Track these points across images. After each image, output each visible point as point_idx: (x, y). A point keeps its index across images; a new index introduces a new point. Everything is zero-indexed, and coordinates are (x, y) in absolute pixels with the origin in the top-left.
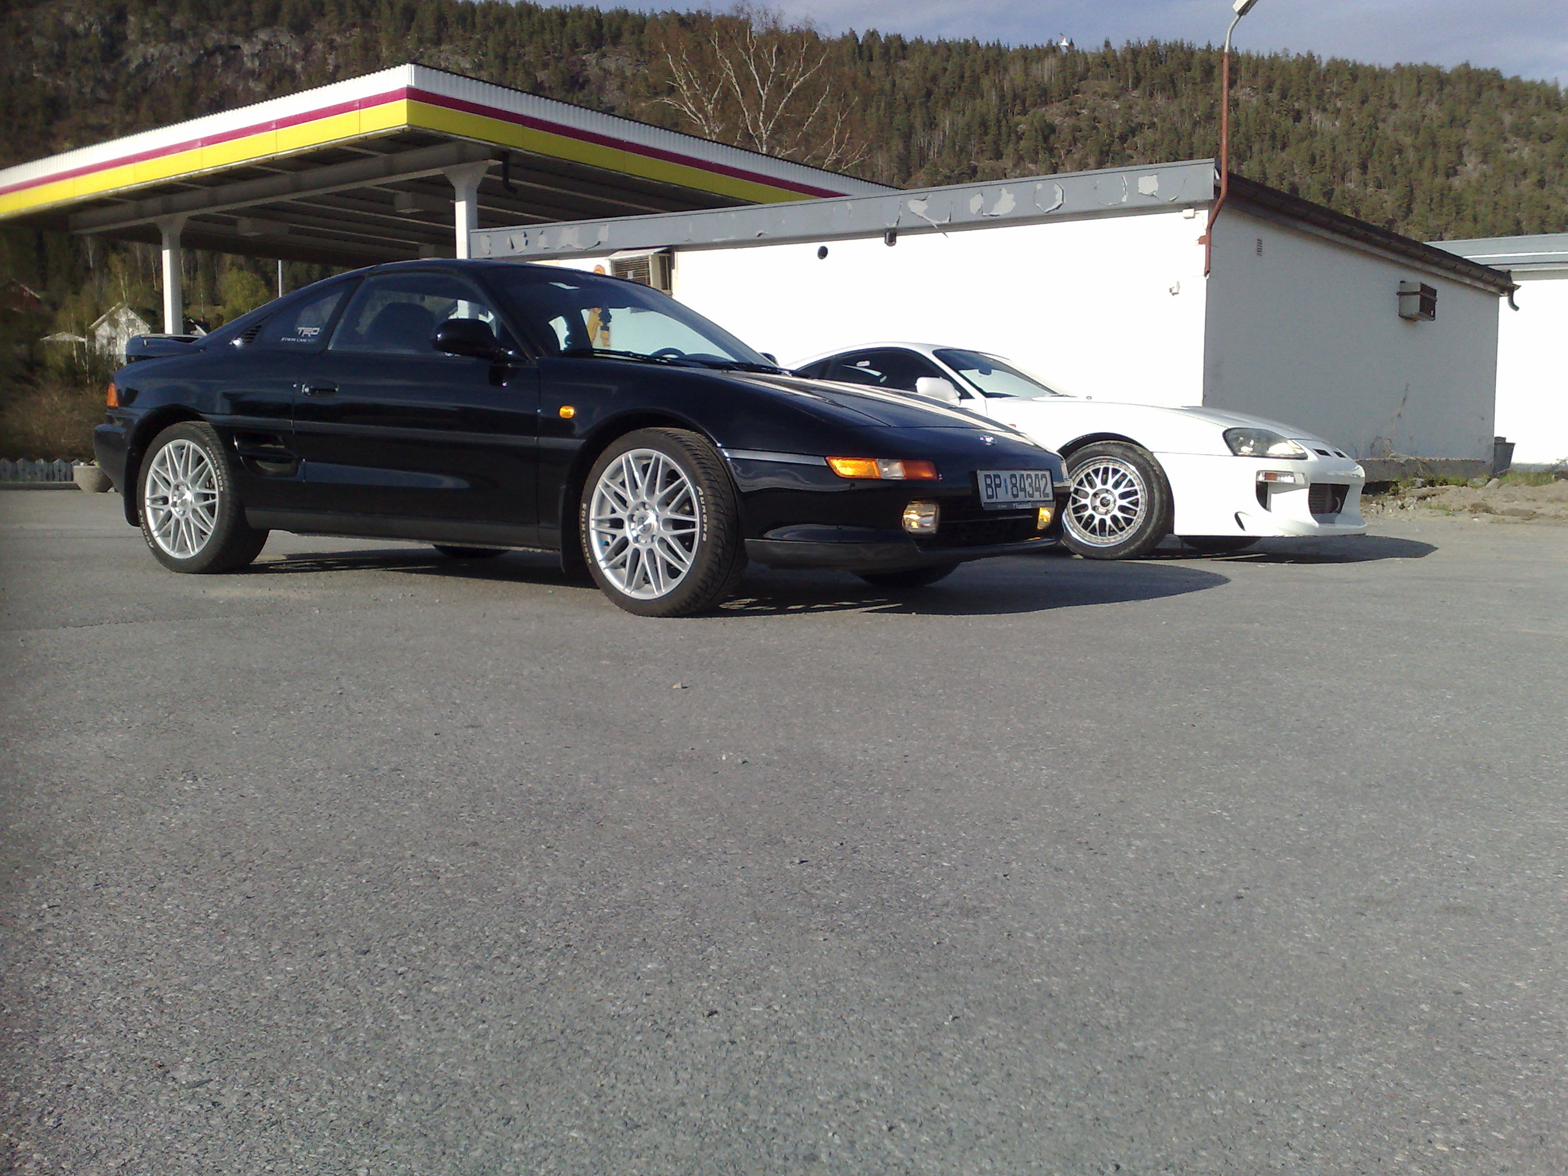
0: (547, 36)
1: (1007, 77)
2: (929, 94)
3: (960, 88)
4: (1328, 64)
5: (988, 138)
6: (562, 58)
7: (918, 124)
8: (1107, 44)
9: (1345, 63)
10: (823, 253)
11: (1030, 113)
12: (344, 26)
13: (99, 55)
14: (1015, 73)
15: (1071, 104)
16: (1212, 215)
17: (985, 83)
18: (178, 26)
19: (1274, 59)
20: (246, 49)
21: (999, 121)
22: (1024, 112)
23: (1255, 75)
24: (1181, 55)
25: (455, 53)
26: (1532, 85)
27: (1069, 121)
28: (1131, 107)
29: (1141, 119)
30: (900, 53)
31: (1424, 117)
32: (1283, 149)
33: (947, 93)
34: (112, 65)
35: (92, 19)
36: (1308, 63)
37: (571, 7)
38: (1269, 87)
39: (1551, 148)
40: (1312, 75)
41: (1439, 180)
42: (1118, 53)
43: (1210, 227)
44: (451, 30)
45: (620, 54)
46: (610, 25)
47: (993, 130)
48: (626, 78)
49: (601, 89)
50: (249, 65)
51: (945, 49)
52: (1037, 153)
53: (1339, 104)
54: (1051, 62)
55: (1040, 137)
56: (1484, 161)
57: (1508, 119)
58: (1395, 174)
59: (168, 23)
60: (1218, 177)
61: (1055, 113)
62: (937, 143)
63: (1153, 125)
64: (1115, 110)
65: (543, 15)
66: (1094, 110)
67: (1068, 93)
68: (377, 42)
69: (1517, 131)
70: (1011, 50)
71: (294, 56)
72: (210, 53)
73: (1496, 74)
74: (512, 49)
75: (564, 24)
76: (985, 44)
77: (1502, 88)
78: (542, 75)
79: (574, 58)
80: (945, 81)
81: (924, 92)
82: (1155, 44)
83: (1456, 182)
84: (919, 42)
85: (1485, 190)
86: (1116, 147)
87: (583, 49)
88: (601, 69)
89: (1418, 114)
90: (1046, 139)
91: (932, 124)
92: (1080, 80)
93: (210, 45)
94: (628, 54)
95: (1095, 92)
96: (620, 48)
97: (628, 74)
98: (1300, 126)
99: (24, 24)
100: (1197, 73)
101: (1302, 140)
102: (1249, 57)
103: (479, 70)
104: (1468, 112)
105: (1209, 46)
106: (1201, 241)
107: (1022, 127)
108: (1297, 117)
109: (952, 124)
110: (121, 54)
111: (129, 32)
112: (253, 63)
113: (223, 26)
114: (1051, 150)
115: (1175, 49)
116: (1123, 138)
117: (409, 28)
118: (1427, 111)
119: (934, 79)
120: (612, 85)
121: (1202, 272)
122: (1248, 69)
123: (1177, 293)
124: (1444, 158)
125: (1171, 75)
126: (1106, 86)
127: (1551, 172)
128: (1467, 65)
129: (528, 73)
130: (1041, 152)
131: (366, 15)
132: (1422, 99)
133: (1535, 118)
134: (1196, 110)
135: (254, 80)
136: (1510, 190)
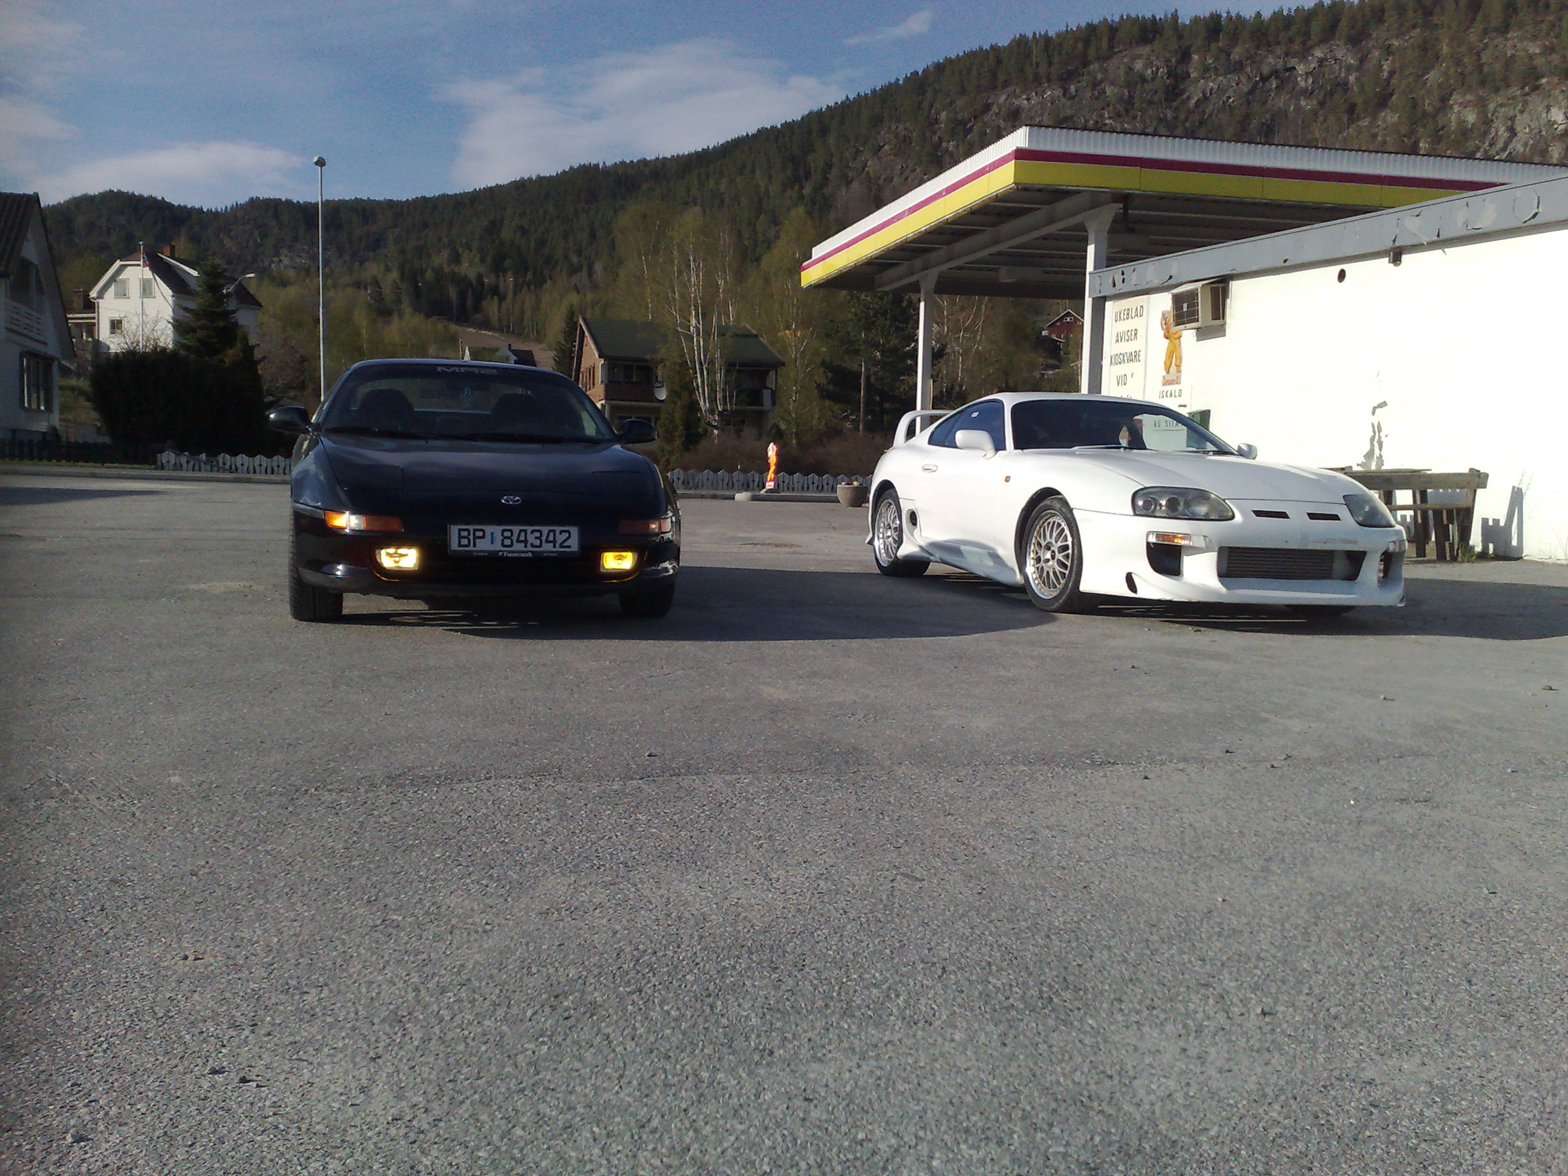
10: (1342, 275)
12: (1403, 29)
13: (1163, 96)
18: (1237, 58)
20: (1301, 69)
25: (1522, 39)
34: (1175, 104)
35: (1159, 64)
44: (1521, 15)
50: (1303, 84)
59: (1228, 55)
68: (1437, 40)
71: (1349, 69)
72: (1264, 79)
93: (1266, 70)
99: (1099, 76)
103: (1550, 54)
110: (1183, 92)
111: (1191, 70)
112: (1306, 81)
113: (1279, 51)
117: (1474, 19)
131: (1428, 13)
135: (1306, 98)
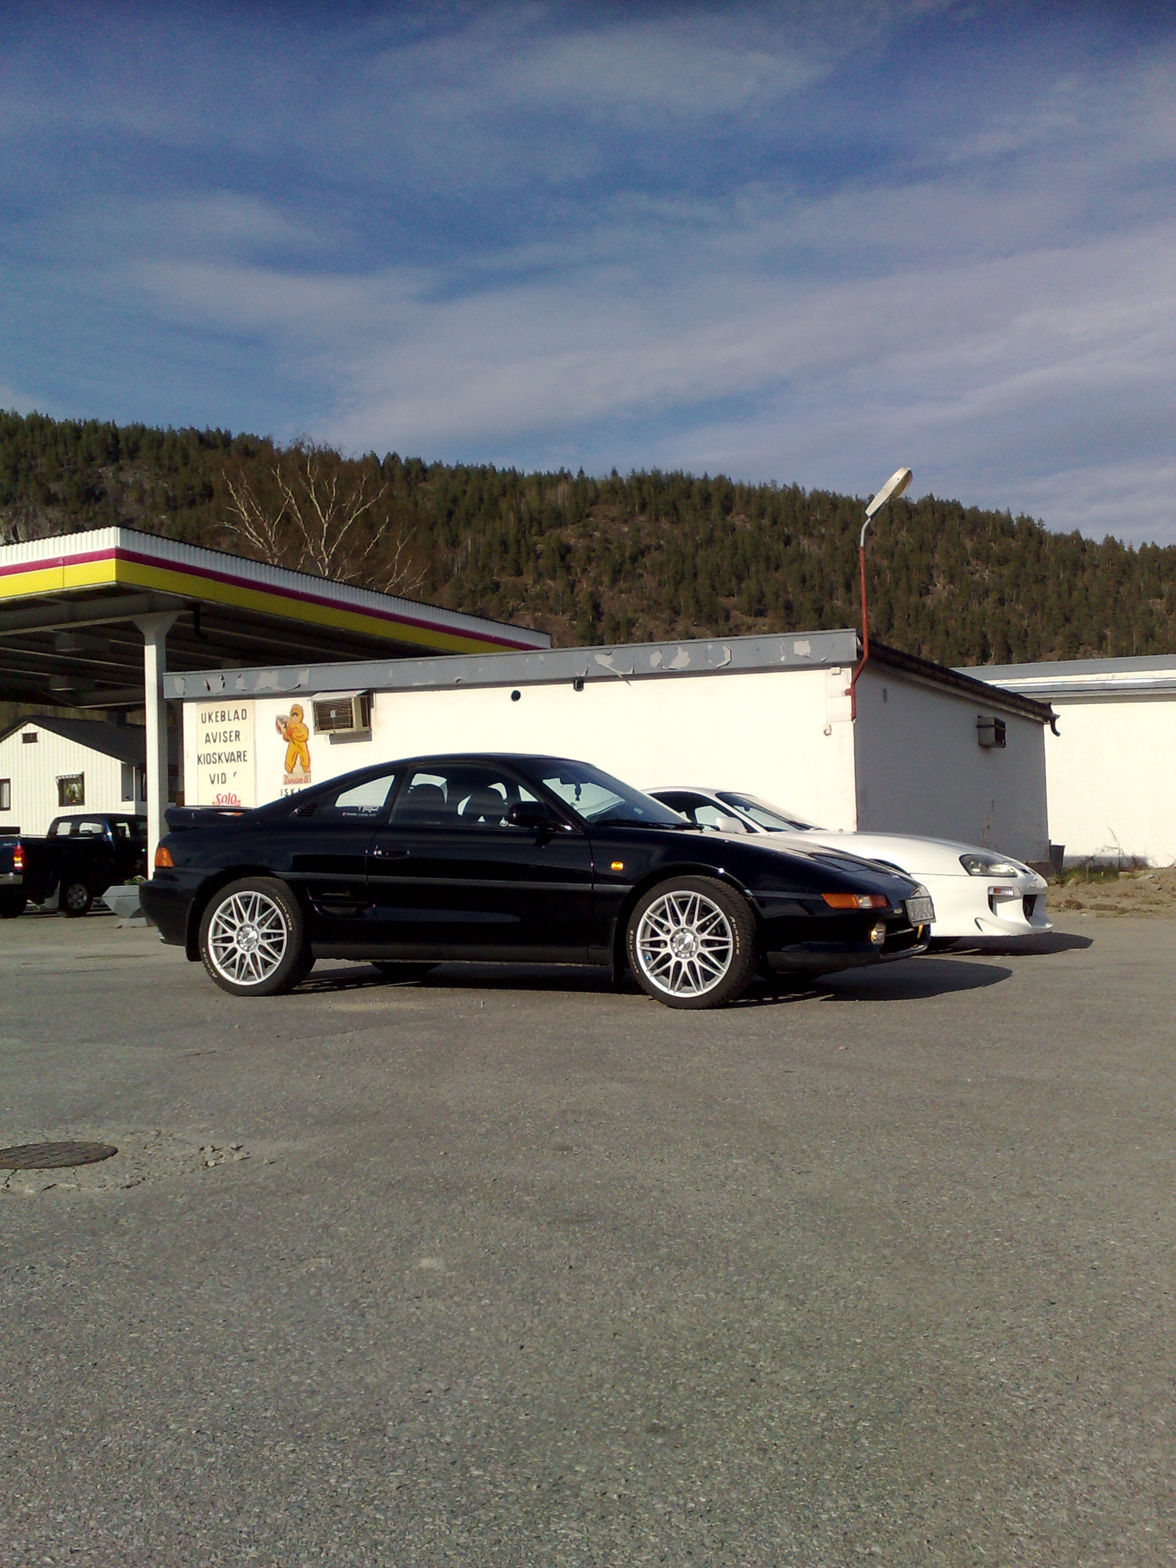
0: (61, 449)
1: (524, 501)
2: (450, 514)
3: (479, 509)
4: (811, 494)
5: (509, 557)
6: (76, 470)
7: (441, 541)
8: (614, 473)
9: (825, 494)
10: (516, 696)
11: (547, 534)
14: (532, 495)
15: (584, 527)
16: (856, 674)
17: (503, 505)
19: (764, 490)
21: (518, 541)
22: (541, 533)
23: (748, 503)
24: (681, 484)
26: (988, 514)
27: (582, 543)
28: (639, 530)
29: (647, 541)
30: (421, 475)
31: (897, 543)
32: (777, 568)
33: (467, 514)
36: (794, 494)
37: (85, 422)
38: (761, 514)
39: (1006, 571)
40: (798, 504)
41: (914, 599)
42: (625, 482)
43: (854, 683)
45: (138, 468)
46: (127, 440)
47: (513, 549)
48: (145, 491)
49: (118, 500)
51: (464, 474)
52: (555, 571)
53: (823, 530)
54: (563, 488)
55: (558, 556)
56: (951, 582)
57: (969, 544)
58: (876, 592)
60: (859, 643)
61: (570, 535)
62: (460, 559)
63: (659, 547)
64: (625, 533)
65: (56, 428)
66: (605, 532)
67: (581, 517)
69: (977, 555)
70: (525, 475)
73: (956, 505)
74: (23, 461)
75: (79, 438)
76: (501, 470)
77: (962, 517)
78: (55, 487)
79: (89, 471)
80: (465, 502)
81: (445, 512)
82: (657, 474)
83: (929, 600)
84: (438, 465)
85: (954, 607)
86: (628, 566)
87: (99, 462)
88: (118, 482)
89: (892, 540)
90: (563, 558)
91: (454, 543)
92: (591, 505)
94: (146, 467)
95: (606, 516)
96: (138, 463)
97: (147, 487)
98: (791, 550)
100: (697, 500)
101: (793, 561)
102: (741, 487)
104: (934, 538)
105: (706, 476)
106: (847, 693)
107: (540, 547)
108: (787, 542)
109: (474, 542)
114: (568, 569)
115: (676, 479)
116: (634, 559)
118: (899, 537)
119: (455, 500)
120: (130, 497)
121: (850, 718)
122: (741, 497)
123: (830, 734)
124: (917, 578)
125: (674, 502)
126: (615, 511)
127: (1009, 591)
128: (931, 497)
129: (41, 485)
130: (559, 570)
132: (894, 526)
133: (992, 544)
134: (698, 533)
136: (975, 607)
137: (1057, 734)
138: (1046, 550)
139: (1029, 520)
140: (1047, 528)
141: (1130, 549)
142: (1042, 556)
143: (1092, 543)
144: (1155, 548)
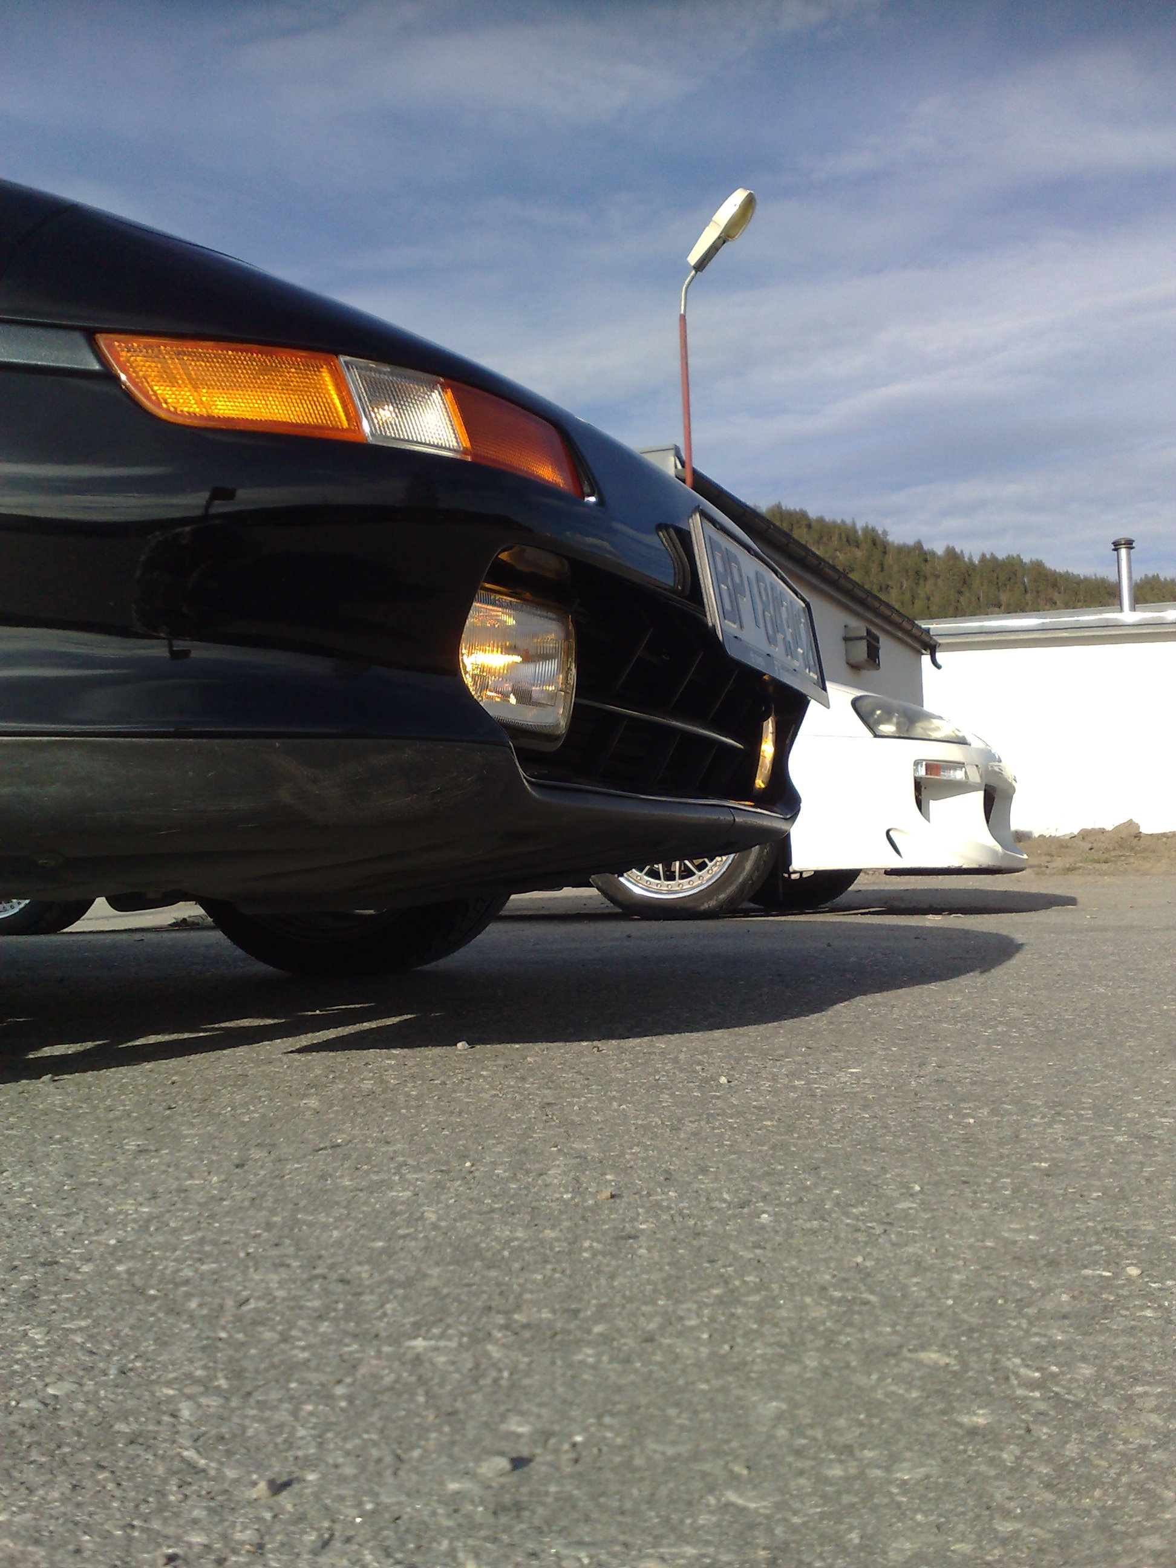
26: (834, 525)
60: (679, 466)
73: (803, 515)
77: (809, 526)
128: (779, 506)
133: (838, 553)
137: (938, 667)
138: (889, 560)
139: (873, 530)
140: (890, 538)
141: (970, 559)
142: (885, 566)
143: (933, 554)
144: (994, 559)
